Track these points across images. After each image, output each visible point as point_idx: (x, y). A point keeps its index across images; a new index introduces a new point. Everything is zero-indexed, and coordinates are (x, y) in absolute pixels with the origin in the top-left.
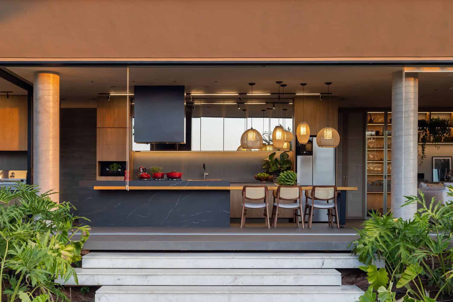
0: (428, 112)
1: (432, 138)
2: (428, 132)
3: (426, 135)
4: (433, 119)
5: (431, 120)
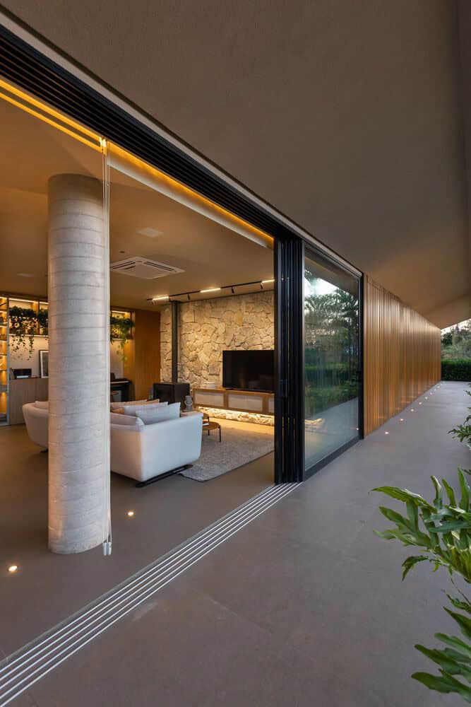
0: (36, 300)
1: (41, 331)
2: (37, 323)
3: (35, 326)
4: (42, 309)
5: (39, 310)
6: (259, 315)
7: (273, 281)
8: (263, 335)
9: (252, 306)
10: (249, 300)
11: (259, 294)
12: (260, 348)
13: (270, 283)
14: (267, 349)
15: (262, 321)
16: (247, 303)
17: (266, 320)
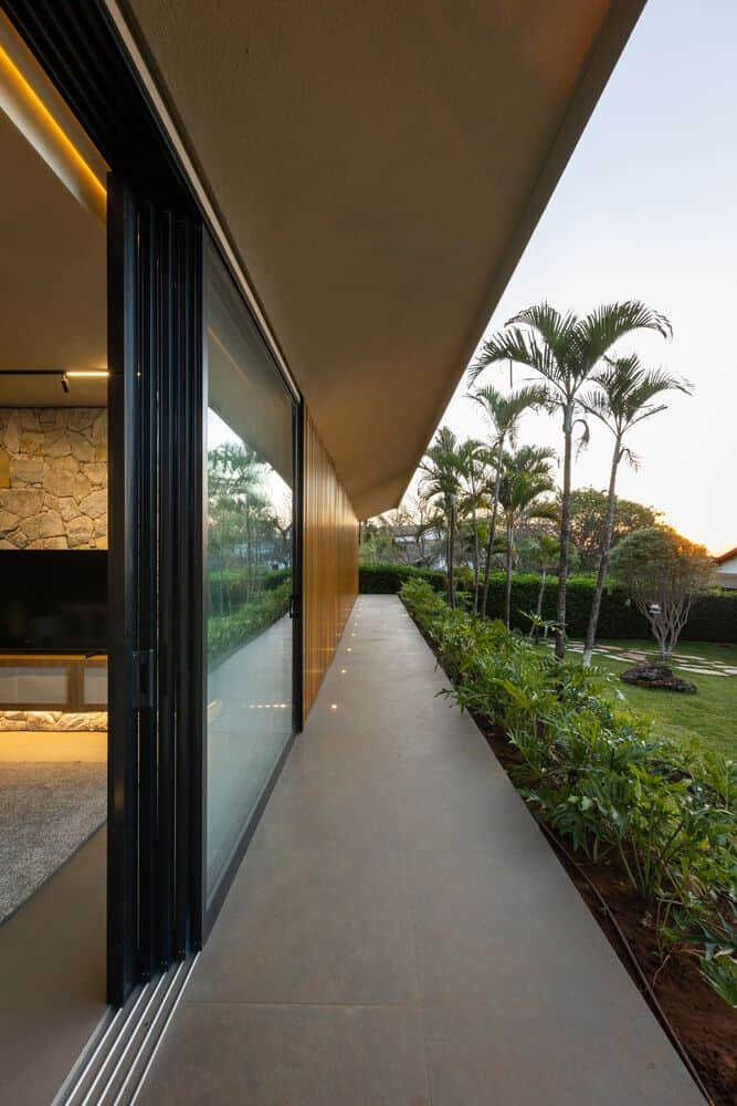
6: (59, 464)
7: (106, 374)
8: (68, 512)
9: (38, 439)
10: (30, 422)
11: (60, 412)
12: (62, 545)
13: (97, 381)
14: (82, 547)
15: (66, 478)
16: (23, 430)
17: (80, 478)
